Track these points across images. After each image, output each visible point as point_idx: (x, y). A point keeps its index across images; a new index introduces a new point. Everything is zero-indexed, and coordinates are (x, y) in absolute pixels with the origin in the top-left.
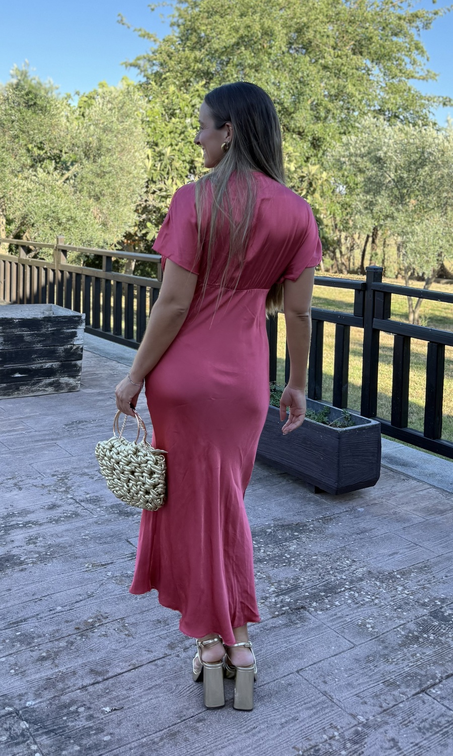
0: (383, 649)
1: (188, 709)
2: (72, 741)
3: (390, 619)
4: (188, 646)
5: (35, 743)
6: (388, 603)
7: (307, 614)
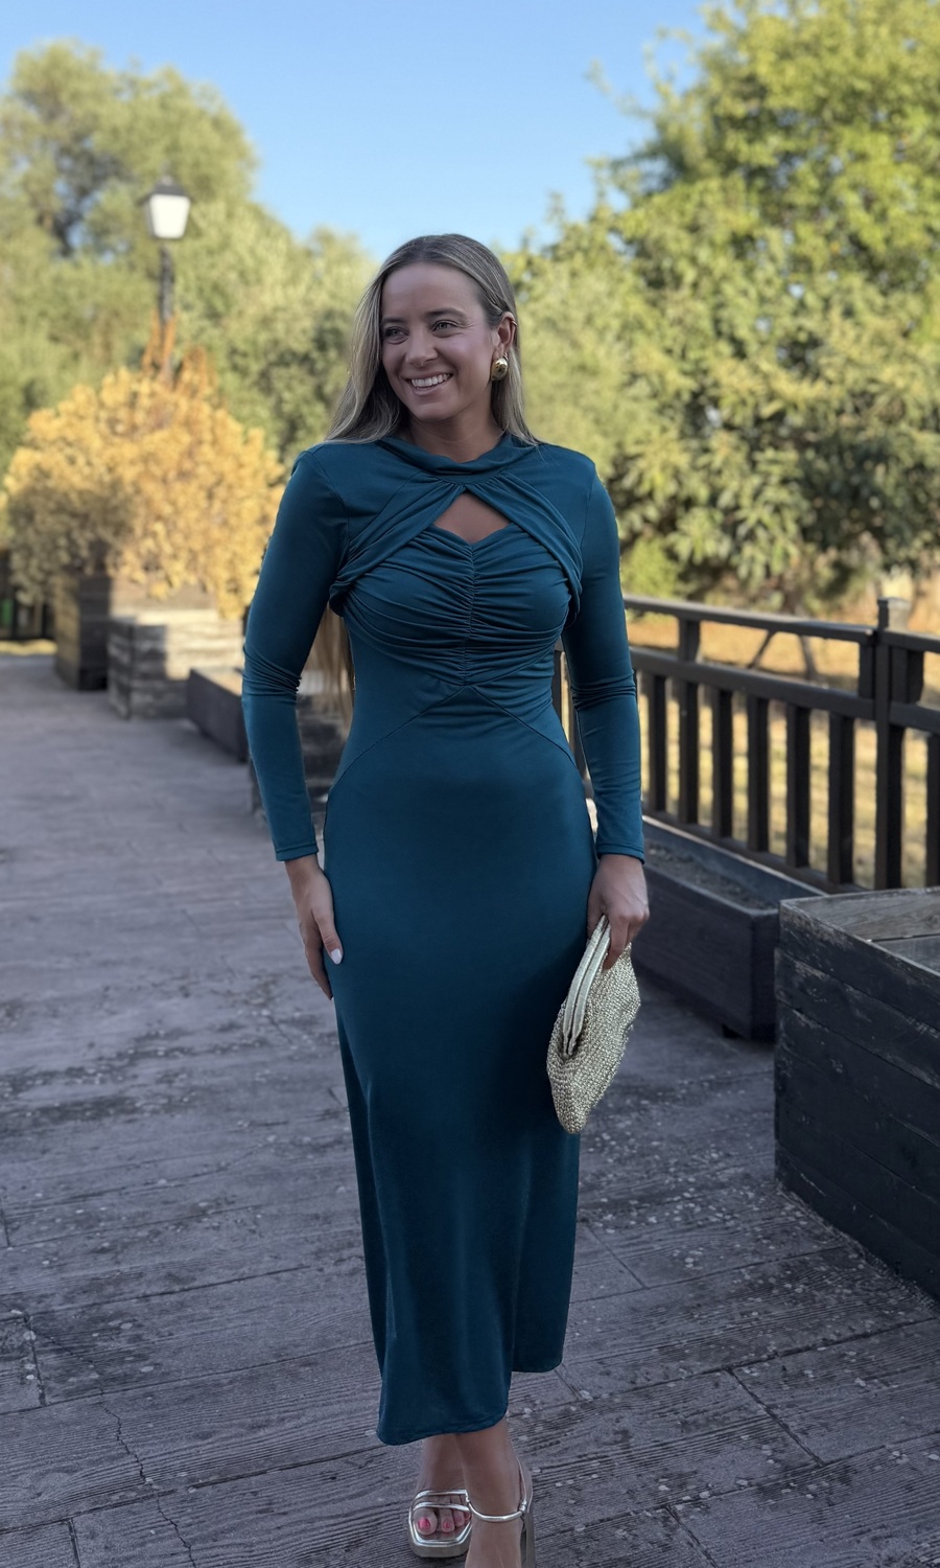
0: (695, 1298)
1: (296, 1346)
2: (91, 1366)
3: (738, 1254)
4: (345, 1257)
5: (35, 1361)
6: (753, 1227)
7: (587, 1230)
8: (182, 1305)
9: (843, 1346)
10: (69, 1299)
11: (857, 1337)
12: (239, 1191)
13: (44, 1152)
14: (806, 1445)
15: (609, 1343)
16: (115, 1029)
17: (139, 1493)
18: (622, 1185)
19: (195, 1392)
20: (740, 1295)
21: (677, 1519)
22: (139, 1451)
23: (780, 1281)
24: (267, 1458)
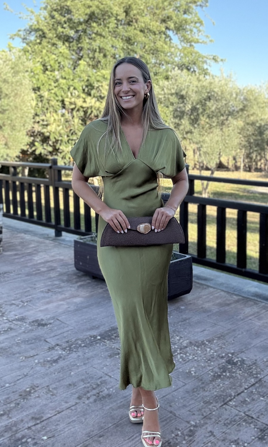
0: (202, 384)
6: (203, 358)
9: (251, 389)
12: (37, 382)
15: (188, 405)
23: (221, 373)
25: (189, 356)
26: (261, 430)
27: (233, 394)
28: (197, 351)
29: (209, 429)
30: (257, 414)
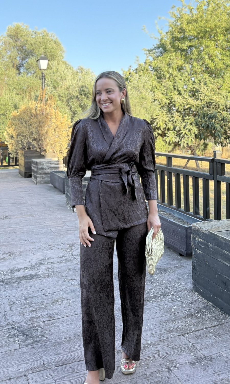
0: (174, 318)
2: (31, 339)
3: (184, 307)
5: (18, 338)
6: (188, 301)
8: (52, 323)
9: (210, 329)
10: (25, 323)
11: (213, 326)
12: (65, 296)
13: (19, 288)
14: (201, 352)
15: (154, 330)
16: (35, 258)
17: (43, 368)
18: (157, 292)
19: (56, 344)
20: (185, 317)
21: (171, 371)
22: (43, 358)
23: (195, 313)
24: (74, 359)
25: (178, 298)
26: (197, 358)
27: (193, 330)
28: (187, 295)
29: (159, 349)
30: (202, 347)
